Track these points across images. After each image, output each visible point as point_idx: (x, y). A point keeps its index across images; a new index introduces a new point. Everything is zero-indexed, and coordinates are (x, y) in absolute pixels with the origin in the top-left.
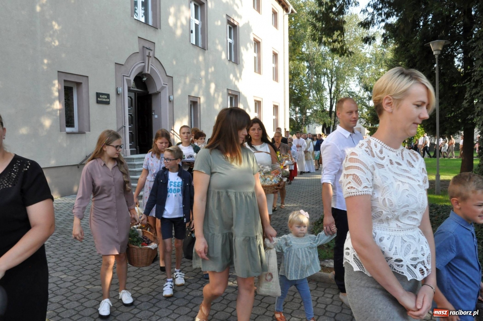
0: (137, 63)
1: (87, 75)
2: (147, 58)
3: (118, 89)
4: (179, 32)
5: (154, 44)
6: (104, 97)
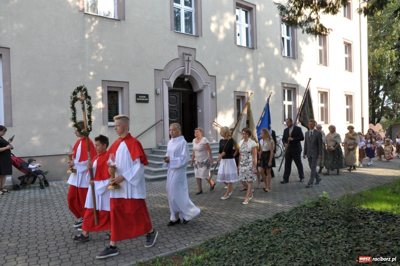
0: (177, 68)
1: (128, 81)
2: (186, 63)
3: (157, 90)
4: (221, 36)
5: (194, 50)
6: (142, 97)
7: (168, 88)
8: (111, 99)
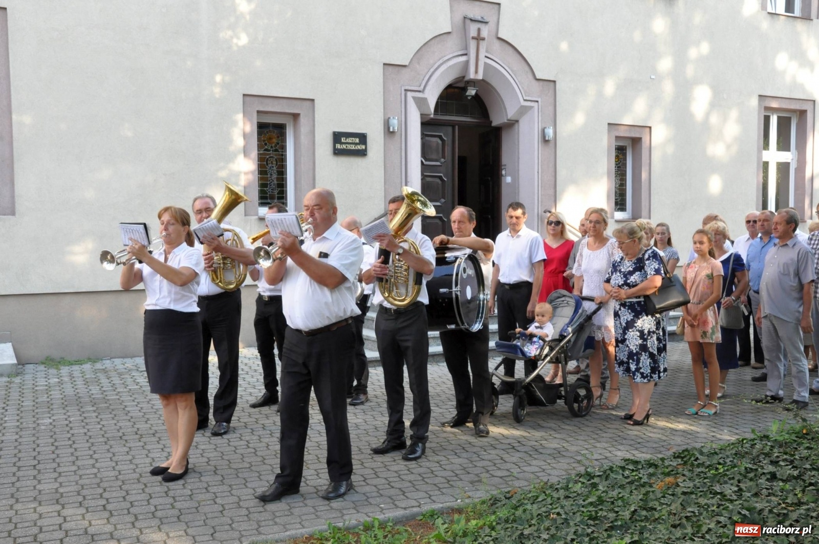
0: (446, 58)
1: (311, 97)
2: (473, 44)
3: (391, 122)
5: (497, 7)
6: (351, 142)
7: (421, 115)
8: (266, 144)
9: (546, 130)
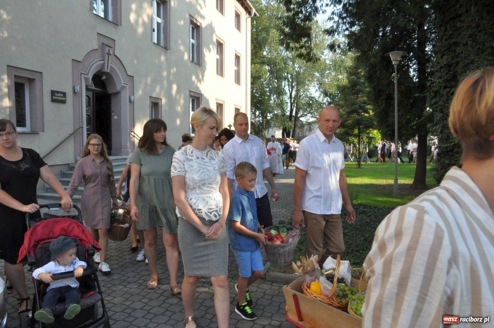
0: (96, 61)
1: (41, 71)
2: (107, 56)
3: (76, 88)
4: (140, 30)
5: (114, 41)
6: (59, 96)
7: (86, 85)
9: (131, 97)
